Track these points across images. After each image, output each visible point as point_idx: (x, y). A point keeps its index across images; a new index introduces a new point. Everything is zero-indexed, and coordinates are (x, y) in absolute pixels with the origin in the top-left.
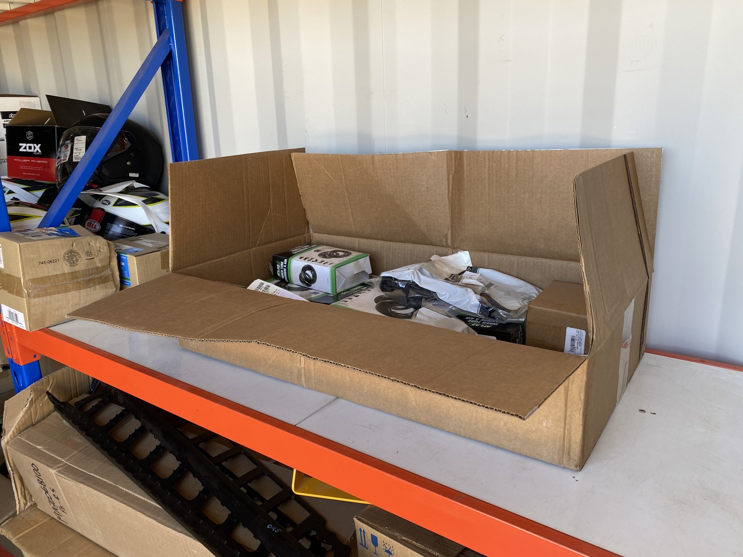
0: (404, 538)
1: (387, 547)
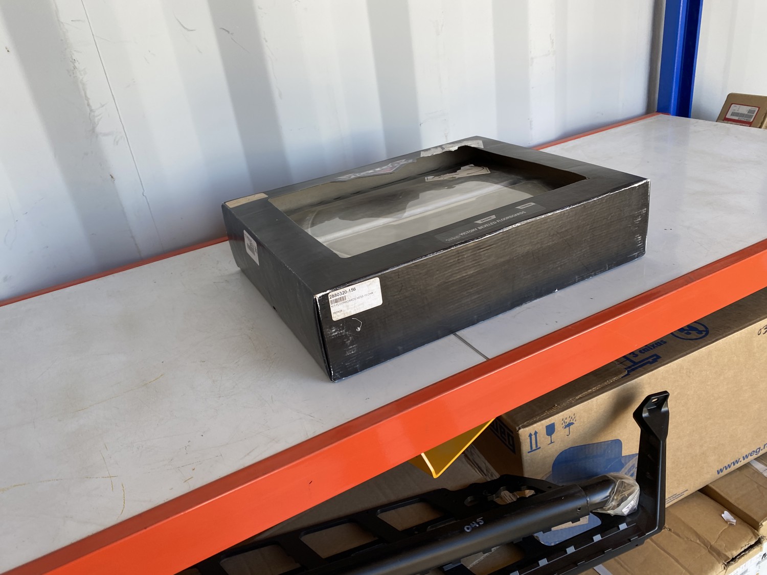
1: (568, 421)
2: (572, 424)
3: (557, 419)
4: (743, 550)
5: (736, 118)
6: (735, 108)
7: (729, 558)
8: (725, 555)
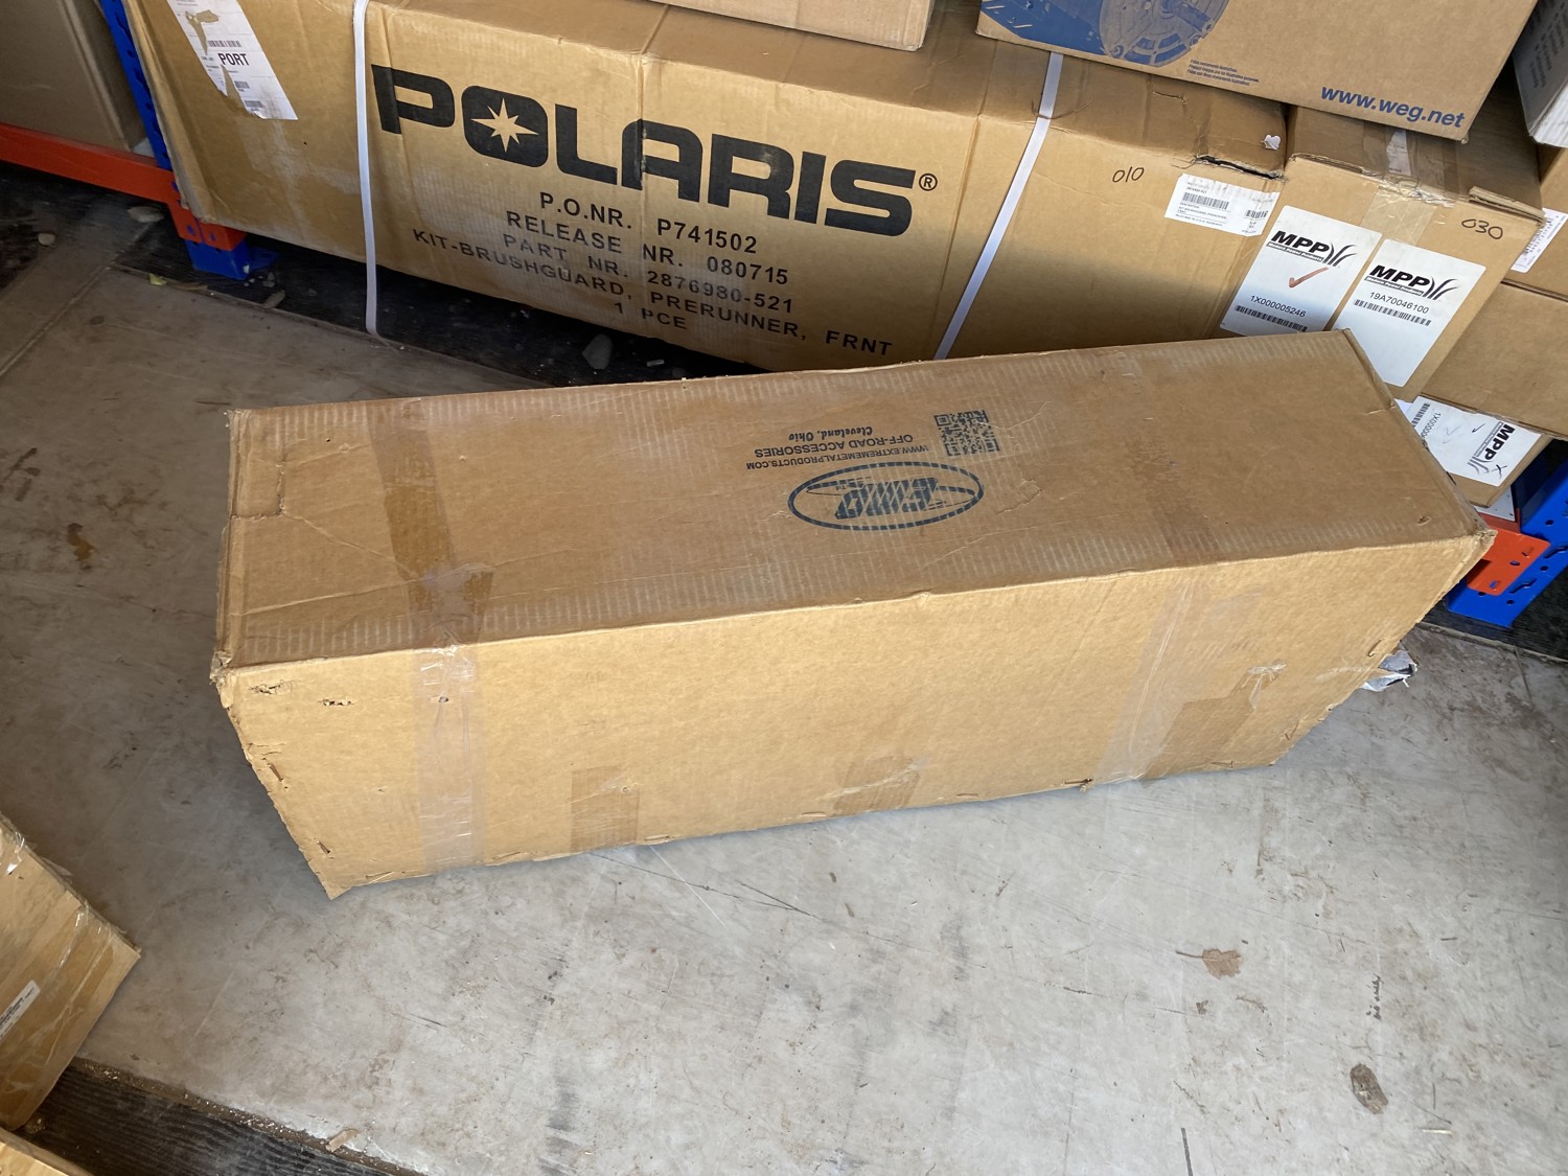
4: (1238, 164)
7: (1209, 154)
8: (1207, 150)
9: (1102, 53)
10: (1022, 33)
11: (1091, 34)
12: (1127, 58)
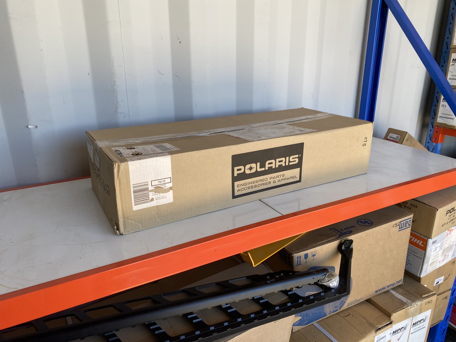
0: (318, 244)
1: (313, 253)
2: (315, 255)
3: (309, 252)
4: (384, 325)
5: (391, 139)
6: (391, 135)
7: (377, 328)
8: (376, 327)
9: (327, 316)
10: (305, 324)
11: (323, 313)
12: (333, 313)
